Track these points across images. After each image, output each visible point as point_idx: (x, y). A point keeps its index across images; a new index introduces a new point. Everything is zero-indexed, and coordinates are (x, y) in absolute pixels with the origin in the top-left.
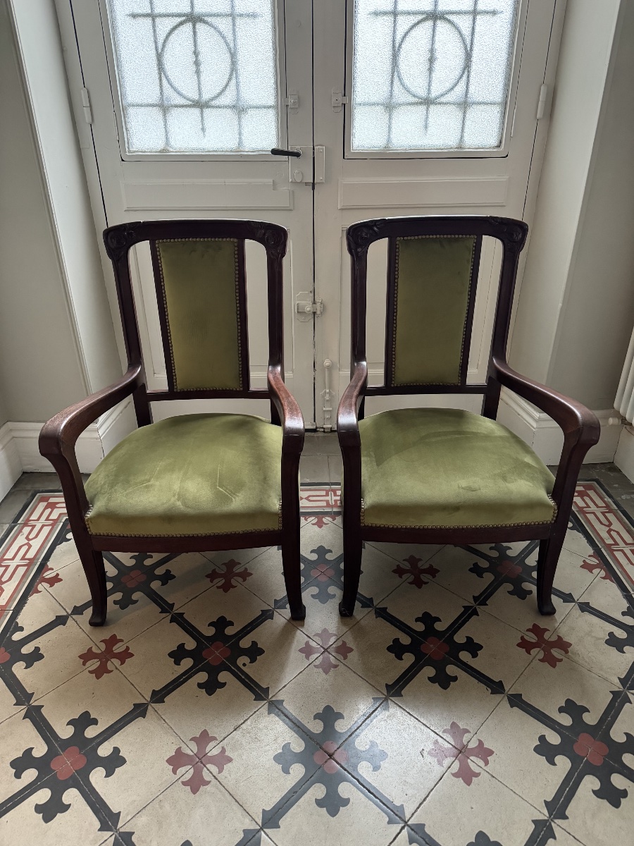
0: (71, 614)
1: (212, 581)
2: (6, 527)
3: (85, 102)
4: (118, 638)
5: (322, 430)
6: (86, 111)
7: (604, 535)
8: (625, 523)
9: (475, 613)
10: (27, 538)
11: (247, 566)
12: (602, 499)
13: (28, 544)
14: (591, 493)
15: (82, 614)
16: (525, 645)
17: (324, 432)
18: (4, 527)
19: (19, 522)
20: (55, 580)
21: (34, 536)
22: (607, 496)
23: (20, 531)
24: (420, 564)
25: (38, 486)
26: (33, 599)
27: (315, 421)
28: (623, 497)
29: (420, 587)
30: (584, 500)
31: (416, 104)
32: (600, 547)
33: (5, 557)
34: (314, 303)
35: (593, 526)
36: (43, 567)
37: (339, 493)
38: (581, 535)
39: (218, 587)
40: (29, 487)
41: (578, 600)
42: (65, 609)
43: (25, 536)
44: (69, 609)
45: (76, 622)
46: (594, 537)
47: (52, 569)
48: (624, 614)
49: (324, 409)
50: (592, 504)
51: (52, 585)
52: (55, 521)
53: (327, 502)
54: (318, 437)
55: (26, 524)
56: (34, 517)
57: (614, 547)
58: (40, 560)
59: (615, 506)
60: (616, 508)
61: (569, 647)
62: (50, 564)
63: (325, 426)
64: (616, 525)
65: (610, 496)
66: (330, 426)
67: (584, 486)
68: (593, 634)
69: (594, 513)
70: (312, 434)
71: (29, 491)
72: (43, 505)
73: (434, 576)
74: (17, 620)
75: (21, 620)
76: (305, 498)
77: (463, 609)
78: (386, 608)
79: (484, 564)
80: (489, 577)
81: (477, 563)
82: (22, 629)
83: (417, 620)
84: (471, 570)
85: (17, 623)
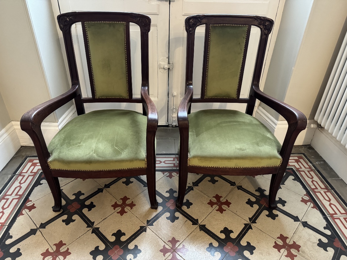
0: (39, 228)
1: (114, 209)
2: (10, 176)
4: (63, 243)
7: (310, 183)
8: (319, 177)
9: (250, 228)
10: (20, 183)
11: (133, 200)
12: (307, 164)
13: (19, 186)
14: (301, 160)
15: (45, 228)
16: (277, 246)
18: (8, 176)
19: (16, 174)
20: (33, 207)
21: (23, 182)
22: (309, 162)
23: (17, 179)
24: (221, 199)
25: (28, 154)
26: (20, 219)
27: (168, 122)
28: (317, 163)
29: (222, 213)
30: (298, 164)
32: (309, 190)
33: (7, 194)
34: (169, 63)
35: (304, 179)
36: (27, 200)
38: (299, 184)
39: (118, 213)
40: (24, 154)
41: (301, 220)
42: (36, 225)
43: (19, 181)
44: (38, 225)
45: (41, 233)
46: (305, 184)
47: (31, 201)
48: (325, 228)
49: (173, 116)
50: (303, 166)
51: (30, 211)
52: (36, 173)
53: (174, 164)
54: (169, 129)
55: (20, 175)
56: (25, 171)
57: (316, 190)
58: (25, 196)
59: (313, 168)
60: (314, 169)
61: (300, 248)
62: (30, 198)
63: (173, 124)
64: (316, 178)
65: (311, 162)
66: (175, 124)
67: (298, 157)
68: (311, 240)
69: (304, 171)
70: (166, 128)
71: (23, 156)
72: (30, 164)
73: (229, 207)
74: (9, 232)
75: (11, 232)
76: (163, 162)
77: (244, 225)
78: (205, 225)
79: (253, 199)
80: (256, 207)
81: (250, 199)
82: (11, 237)
83: (221, 232)
84: (247, 203)
85: (9, 234)
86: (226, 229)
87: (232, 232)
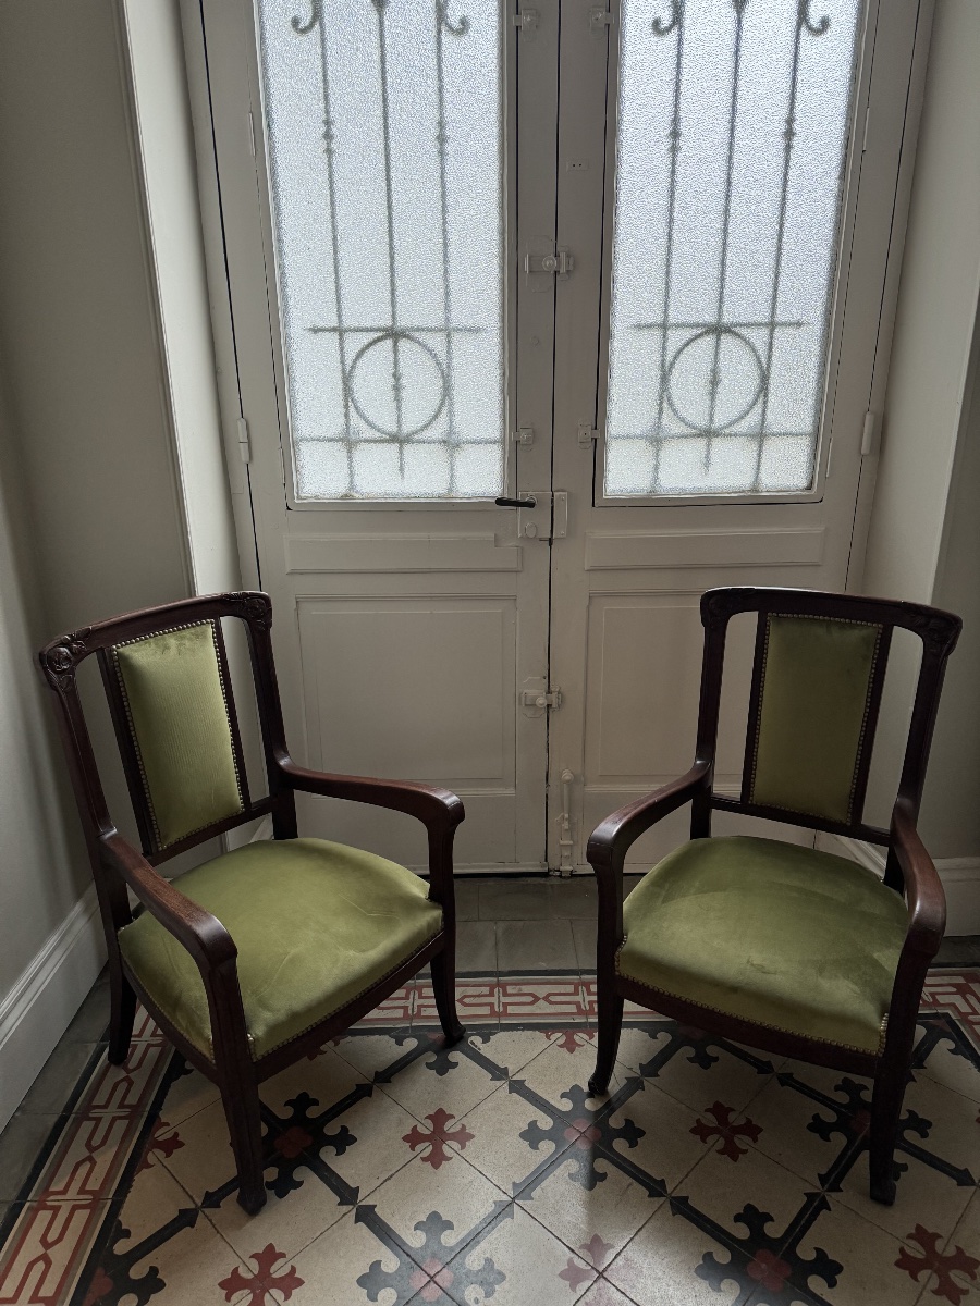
0: (202, 1207)
1: (413, 1149)
3: (242, 437)
4: (277, 1251)
5: (558, 873)
6: (243, 448)
9: (824, 1205)
10: (126, 1068)
11: (464, 1121)
13: (127, 1079)
15: (219, 1206)
16: (908, 1264)
17: (560, 876)
20: (174, 1143)
21: (136, 1065)
24: (732, 1117)
26: (142, 1179)
27: (546, 860)
29: (735, 1159)
31: (694, 436)
33: (94, 1104)
34: (549, 692)
36: (153, 1120)
37: (594, 988)
39: (423, 1160)
42: (192, 1199)
44: (199, 1198)
45: (210, 1221)
47: (168, 1124)
49: (562, 843)
51: (168, 1154)
53: (578, 1004)
54: (552, 885)
58: (148, 1109)
61: (976, 1267)
62: (164, 1117)
63: (561, 868)
66: (571, 868)
70: (542, 881)
73: (755, 1140)
74: (120, 1218)
75: (126, 1218)
76: (544, 999)
77: (806, 1199)
78: (687, 1198)
79: (830, 1116)
80: (839, 1140)
81: (817, 1115)
82: (127, 1234)
83: (738, 1218)
84: (810, 1127)
85: (120, 1223)
86: (749, 1208)
87: (768, 1218)
